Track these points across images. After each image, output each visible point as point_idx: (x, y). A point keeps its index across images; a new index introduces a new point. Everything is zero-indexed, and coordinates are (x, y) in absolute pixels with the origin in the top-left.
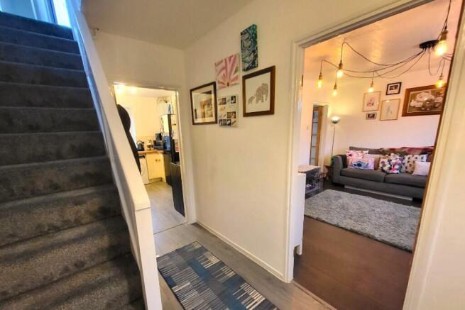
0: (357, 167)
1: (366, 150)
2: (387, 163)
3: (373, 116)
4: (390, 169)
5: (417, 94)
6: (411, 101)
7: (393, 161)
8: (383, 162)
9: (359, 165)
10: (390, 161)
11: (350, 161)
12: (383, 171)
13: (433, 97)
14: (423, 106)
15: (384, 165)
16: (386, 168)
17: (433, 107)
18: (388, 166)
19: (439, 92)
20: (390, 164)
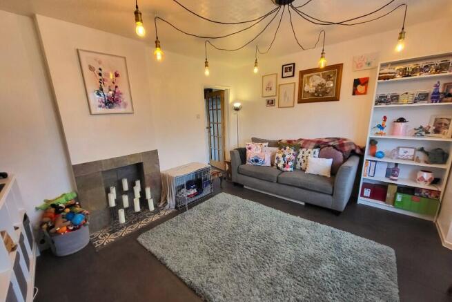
0: (254, 163)
1: (266, 141)
2: (281, 159)
3: (272, 102)
4: (284, 166)
5: (311, 76)
6: (305, 86)
7: (287, 157)
8: (278, 158)
9: (257, 161)
10: (284, 156)
11: (249, 156)
12: (278, 168)
13: (324, 81)
14: (316, 92)
15: (279, 162)
16: (280, 165)
17: (325, 93)
18: (282, 162)
19: (329, 76)
20: (284, 160)
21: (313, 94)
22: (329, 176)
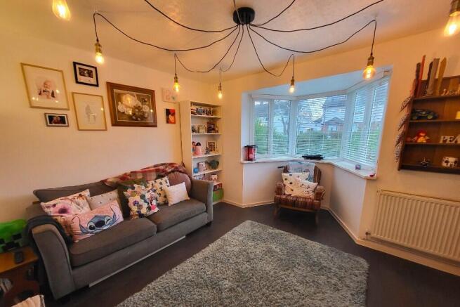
0: (98, 230)
1: (82, 188)
2: (141, 202)
3: (62, 121)
4: (149, 208)
5: (125, 94)
6: (118, 104)
7: (148, 196)
8: (135, 203)
9: (100, 223)
10: (143, 197)
11: (76, 225)
12: (141, 216)
13: (140, 104)
14: (134, 114)
15: (140, 207)
16: (144, 211)
17: (143, 117)
18: (145, 205)
19: (143, 99)
20: (145, 201)
21: (130, 117)
22: (189, 198)
